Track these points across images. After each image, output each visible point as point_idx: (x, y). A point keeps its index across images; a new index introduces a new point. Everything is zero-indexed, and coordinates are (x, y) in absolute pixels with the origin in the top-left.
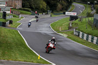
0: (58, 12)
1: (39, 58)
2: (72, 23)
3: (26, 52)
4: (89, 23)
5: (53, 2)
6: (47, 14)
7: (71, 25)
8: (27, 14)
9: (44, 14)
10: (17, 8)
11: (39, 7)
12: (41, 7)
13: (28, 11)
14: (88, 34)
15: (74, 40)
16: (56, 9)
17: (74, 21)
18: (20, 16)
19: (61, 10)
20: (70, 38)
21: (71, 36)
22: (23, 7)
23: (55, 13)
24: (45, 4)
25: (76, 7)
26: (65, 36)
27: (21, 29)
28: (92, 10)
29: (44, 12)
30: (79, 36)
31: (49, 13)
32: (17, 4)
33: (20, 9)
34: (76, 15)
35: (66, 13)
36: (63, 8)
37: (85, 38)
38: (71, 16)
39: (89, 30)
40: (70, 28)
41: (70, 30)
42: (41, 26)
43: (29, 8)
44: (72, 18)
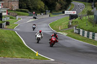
0: (57, 11)
1: (37, 55)
2: (72, 22)
3: (23, 50)
4: (90, 21)
5: (51, 1)
6: (46, 14)
7: (70, 24)
9: (42, 14)
10: (13, 9)
11: (37, 7)
12: (39, 7)
13: (25, 12)
14: (89, 31)
15: (74, 38)
16: (54, 9)
17: (74, 20)
18: (17, 17)
19: (60, 10)
20: (70, 36)
21: (71, 34)
22: (20, 8)
23: (54, 13)
25: (76, 6)
26: (65, 34)
27: (18, 29)
28: (93, 8)
29: (42, 12)
30: (79, 33)
32: (14, 5)
33: (17, 10)
34: (75, 13)
35: (65, 12)
36: (61, 8)
37: (86, 35)
38: (70, 15)
39: (90, 27)
40: (69, 26)
41: (70, 28)
43: (26, 9)
44: (72, 17)
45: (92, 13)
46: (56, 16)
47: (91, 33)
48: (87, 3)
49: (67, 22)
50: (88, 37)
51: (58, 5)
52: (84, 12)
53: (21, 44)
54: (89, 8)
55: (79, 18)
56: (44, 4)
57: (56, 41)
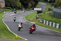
0: (29, 9)
1: (17, 36)
2: (39, 15)
3: (8, 33)
4: (50, 14)
5: (25, 2)
6: (22, 10)
7: (38, 16)
8: (9, 11)
9: (20, 10)
10: (2, 7)
11: (17, 6)
12: (18, 6)
13: (9, 9)
14: (49, 21)
15: (40, 25)
16: (28, 7)
17: (40, 14)
18: (4, 12)
21: (38, 23)
22: (6, 6)
23: (27, 9)
24: (20, 4)
25: (41, 5)
27: (5, 20)
28: (52, 6)
29: (20, 9)
30: (43, 23)
31: (23, 9)
32: (2, 4)
33: (4, 8)
34: (41, 10)
35: (34, 9)
36: (32, 6)
37: (47, 24)
38: (37, 11)
39: (50, 18)
40: (37, 18)
41: (37, 19)
42: (18, 18)
43: (10, 7)
44: (39, 12)
45: (51, 9)
46: (28, 11)
47: (51, 23)
48: (48, 3)
49: (35, 16)
50: (49, 25)
51: (30, 5)
52: (46, 9)
53: (7, 29)
54: (49, 7)
55: (43, 13)
56: (21, 4)
57: (34, 30)
